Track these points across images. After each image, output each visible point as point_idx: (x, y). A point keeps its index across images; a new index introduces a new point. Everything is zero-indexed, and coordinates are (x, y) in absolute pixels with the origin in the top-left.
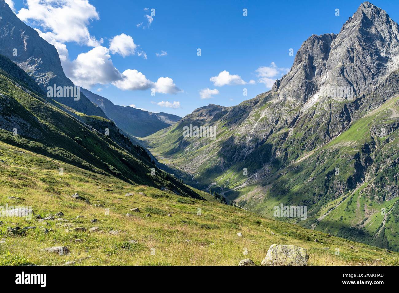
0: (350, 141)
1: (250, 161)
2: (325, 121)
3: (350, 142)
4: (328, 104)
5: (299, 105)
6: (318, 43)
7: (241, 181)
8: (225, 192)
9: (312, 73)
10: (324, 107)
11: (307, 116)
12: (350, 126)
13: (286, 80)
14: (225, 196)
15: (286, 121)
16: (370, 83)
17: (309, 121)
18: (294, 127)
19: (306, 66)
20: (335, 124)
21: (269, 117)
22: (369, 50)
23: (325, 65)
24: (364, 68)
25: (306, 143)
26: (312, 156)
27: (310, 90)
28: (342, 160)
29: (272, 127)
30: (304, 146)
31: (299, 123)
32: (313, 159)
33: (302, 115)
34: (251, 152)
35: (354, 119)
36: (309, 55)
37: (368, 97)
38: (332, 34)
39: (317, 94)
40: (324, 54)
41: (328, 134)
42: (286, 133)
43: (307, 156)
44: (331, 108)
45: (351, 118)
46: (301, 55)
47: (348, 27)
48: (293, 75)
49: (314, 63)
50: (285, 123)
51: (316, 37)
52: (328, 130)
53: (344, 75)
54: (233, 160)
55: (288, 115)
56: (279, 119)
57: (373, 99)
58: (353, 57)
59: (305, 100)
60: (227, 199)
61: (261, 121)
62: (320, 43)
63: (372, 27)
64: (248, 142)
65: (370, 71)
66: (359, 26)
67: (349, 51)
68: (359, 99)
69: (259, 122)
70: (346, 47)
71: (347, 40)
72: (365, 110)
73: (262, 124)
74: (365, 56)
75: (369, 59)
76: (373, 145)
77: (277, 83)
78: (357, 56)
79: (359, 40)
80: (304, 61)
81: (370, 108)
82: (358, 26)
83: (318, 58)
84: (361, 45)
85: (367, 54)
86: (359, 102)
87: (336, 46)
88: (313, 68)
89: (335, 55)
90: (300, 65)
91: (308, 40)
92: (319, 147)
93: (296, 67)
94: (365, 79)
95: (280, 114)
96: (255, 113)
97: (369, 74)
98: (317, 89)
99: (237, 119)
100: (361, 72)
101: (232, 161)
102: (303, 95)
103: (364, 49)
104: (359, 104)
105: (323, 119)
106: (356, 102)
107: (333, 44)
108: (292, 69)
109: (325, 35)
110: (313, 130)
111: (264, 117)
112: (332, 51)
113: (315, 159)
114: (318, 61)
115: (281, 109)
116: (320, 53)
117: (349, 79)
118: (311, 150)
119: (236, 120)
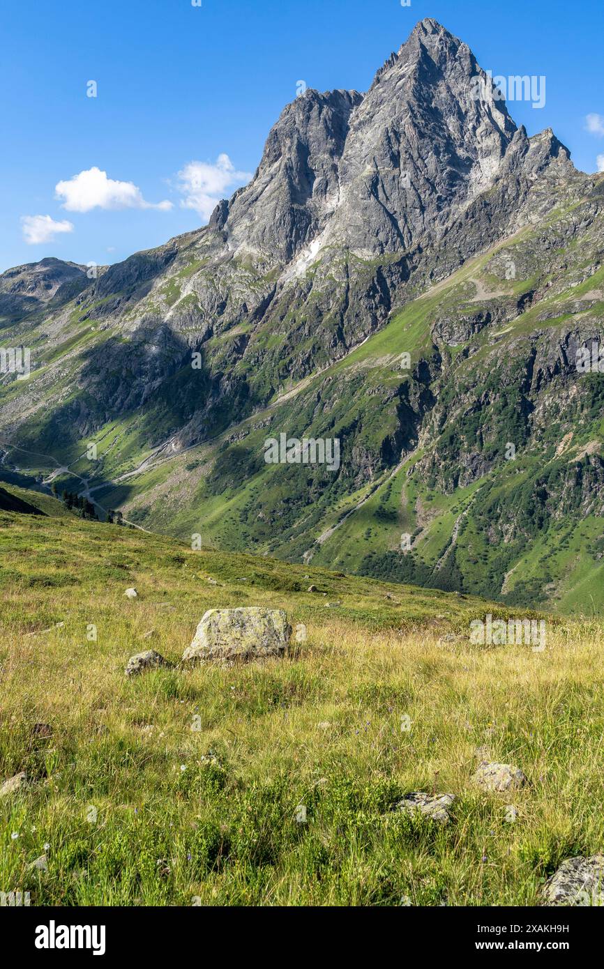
0: (388, 355)
1: (156, 409)
2: (334, 307)
3: (388, 357)
4: (341, 266)
5: (274, 267)
6: (320, 113)
7: (133, 459)
8: (92, 490)
9: (306, 187)
10: (333, 273)
11: (294, 295)
12: (390, 319)
13: (244, 201)
14: (91, 501)
15: (245, 305)
16: (434, 219)
17: (298, 306)
18: (264, 322)
19: (291, 168)
20: (357, 316)
21: (203, 296)
22: (432, 139)
23: (335, 168)
24: (422, 182)
25: (291, 361)
26: (306, 392)
27: (301, 229)
28: (372, 399)
29: (210, 321)
30: (286, 369)
31: (274, 312)
32: (308, 399)
33: (282, 292)
34: (158, 384)
35: (398, 303)
36: (298, 141)
37: (428, 252)
38: (351, 91)
39: (317, 241)
40: (333, 140)
41: (342, 339)
42: (244, 335)
43: (294, 393)
44: (348, 277)
45: (392, 299)
46: (280, 139)
47: (387, 77)
48: (260, 189)
49: (309, 162)
50: (243, 311)
51: (315, 96)
52: (340, 330)
53: (377, 197)
54: (111, 407)
55: (249, 290)
56: (226, 300)
57: (438, 257)
58: (399, 152)
59: (289, 254)
60: (99, 507)
61: (183, 306)
62: (324, 111)
63: (440, 83)
64: (149, 359)
65: (434, 190)
66: (412, 77)
67: (389, 138)
68: (409, 256)
69: (177, 307)
70: (383, 127)
71: (385, 109)
72: (421, 281)
73: (184, 312)
74: (424, 152)
75: (431, 160)
76: (436, 363)
77: (221, 207)
78: (406, 152)
79: (412, 111)
80: (288, 156)
81: (431, 278)
82: (409, 77)
83: (319, 150)
84: (415, 125)
85: (428, 148)
86: (408, 262)
87: (360, 123)
88: (307, 175)
89: (358, 145)
90: (276, 165)
91: (296, 102)
92: (320, 370)
93: (268, 169)
94: (423, 209)
95: (229, 288)
96: (166, 283)
97: (432, 197)
98: (318, 229)
99: (120, 301)
100: (414, 192)
101: (108, 410)
102: (285, 241)
103: (422, 135)
104: (410, 267)
105: (331, 301)
106: (402, 263)
107: (354, 117)
108: (257, 175)
109: (336, 92)
110: (307, 328)
111: (190, 296)
112: (352, 135)
113: (311, 400)
114: (320, 158)
115: (233, 276)
116: (325, 137)
117: (389, 206)
118: (303, 376)
119: (119, 303)
